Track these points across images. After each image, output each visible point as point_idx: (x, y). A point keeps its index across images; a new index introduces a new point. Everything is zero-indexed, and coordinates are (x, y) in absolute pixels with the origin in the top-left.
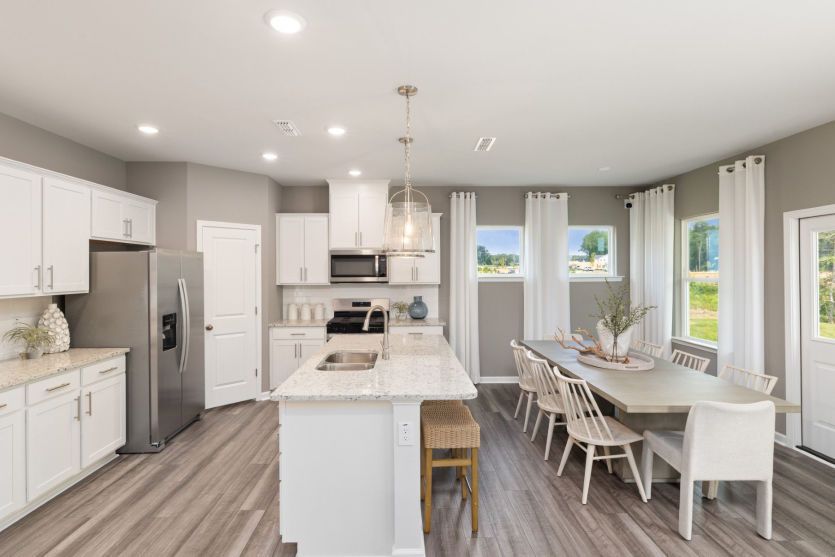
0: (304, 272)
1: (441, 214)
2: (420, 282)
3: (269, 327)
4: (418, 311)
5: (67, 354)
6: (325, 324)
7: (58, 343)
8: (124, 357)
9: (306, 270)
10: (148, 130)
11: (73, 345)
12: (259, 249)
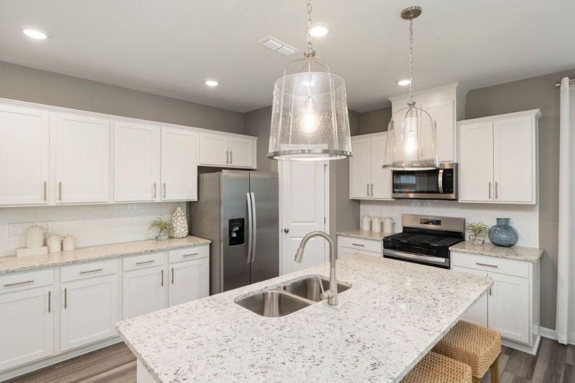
0: (370, 188)
1: (537, 111)
2: (498, 201)
3: (337, 235)
4: (503, 237)
5: (184, 239)
6: (381, 239)
7: (178, 232)
8: (208, 246)
9: (372, 185)
10: (212, 83)
11: (191, 233)
12: (328, 168)
